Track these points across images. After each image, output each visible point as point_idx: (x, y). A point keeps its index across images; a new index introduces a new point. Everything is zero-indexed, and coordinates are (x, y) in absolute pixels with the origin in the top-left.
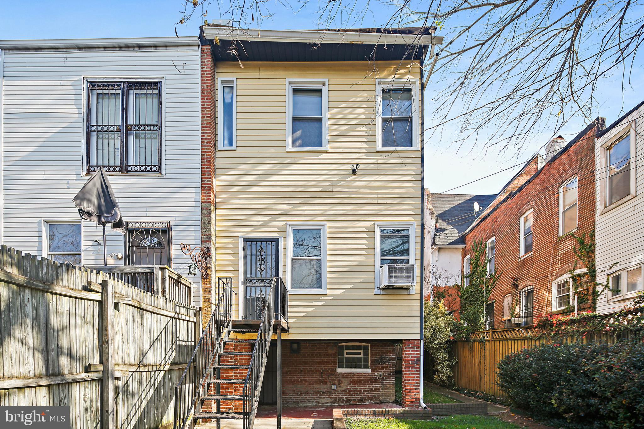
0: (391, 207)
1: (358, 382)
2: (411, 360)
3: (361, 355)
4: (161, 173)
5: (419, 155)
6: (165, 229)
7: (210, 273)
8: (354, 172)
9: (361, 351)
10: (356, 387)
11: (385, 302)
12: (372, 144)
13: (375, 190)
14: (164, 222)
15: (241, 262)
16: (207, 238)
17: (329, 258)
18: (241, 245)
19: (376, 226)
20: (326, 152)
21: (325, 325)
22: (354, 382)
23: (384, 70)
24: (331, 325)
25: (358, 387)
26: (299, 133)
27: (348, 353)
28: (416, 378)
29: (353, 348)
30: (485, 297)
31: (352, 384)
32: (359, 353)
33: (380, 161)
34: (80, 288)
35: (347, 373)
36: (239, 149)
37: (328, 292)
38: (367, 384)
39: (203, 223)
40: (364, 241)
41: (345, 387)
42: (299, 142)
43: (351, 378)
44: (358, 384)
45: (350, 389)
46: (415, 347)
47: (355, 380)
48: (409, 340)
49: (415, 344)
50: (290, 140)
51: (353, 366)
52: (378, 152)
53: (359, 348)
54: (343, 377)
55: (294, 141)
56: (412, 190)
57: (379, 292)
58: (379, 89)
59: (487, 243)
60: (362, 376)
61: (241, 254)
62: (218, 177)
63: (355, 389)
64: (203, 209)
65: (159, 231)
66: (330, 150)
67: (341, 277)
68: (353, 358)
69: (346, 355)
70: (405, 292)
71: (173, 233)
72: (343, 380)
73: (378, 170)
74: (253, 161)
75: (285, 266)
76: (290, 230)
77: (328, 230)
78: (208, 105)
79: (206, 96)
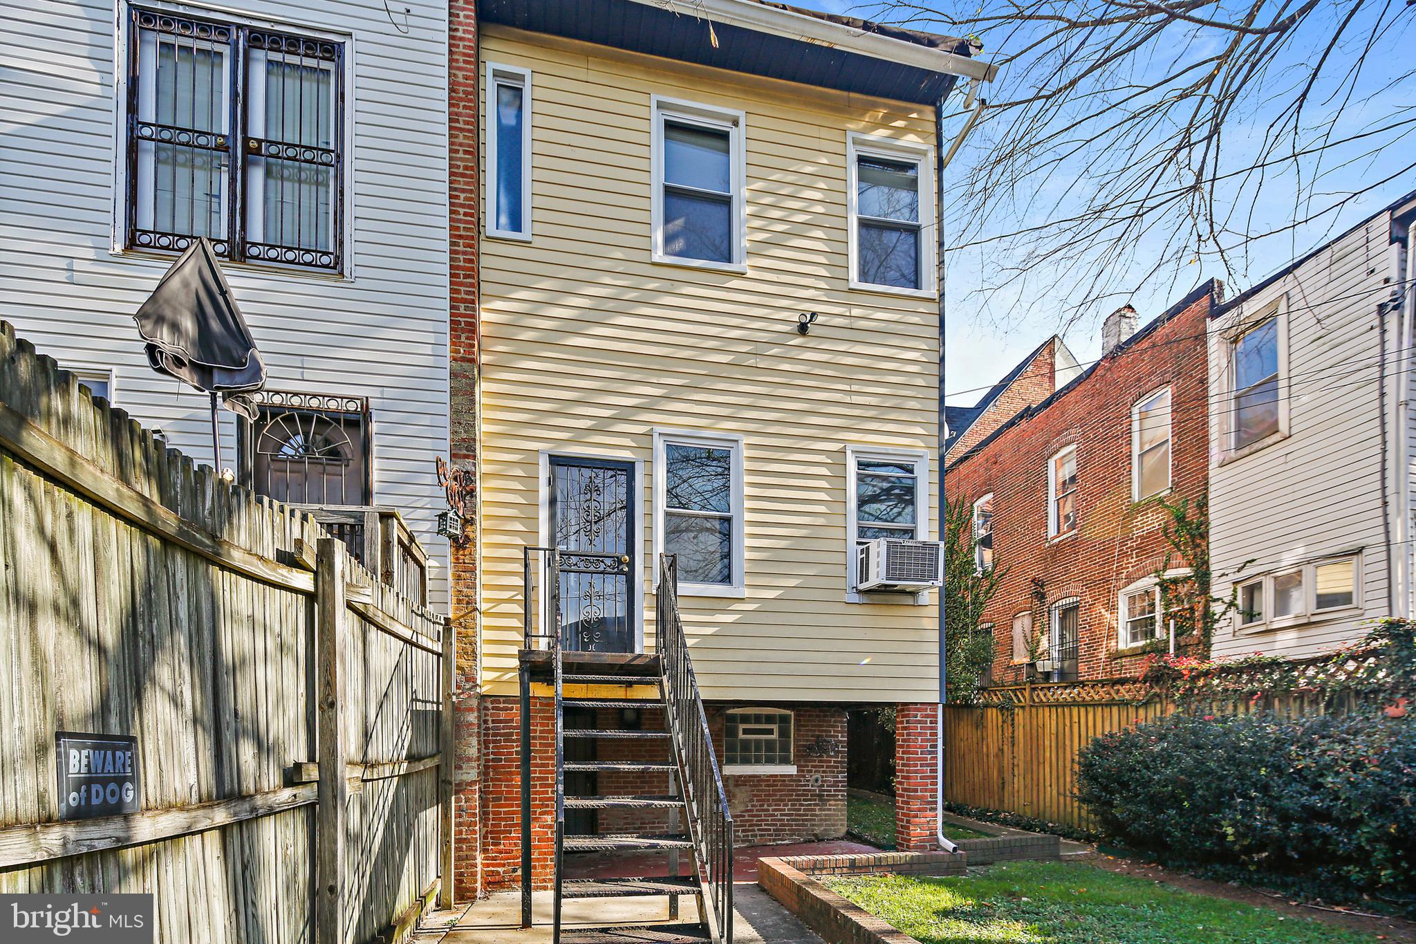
0: (881, 413)
1: (770, 795)
2: (921, 747)
3: (775, 736)
4: (342, 273)
5: (934, 308)
6: (353, 417)
7: (471, 535)
8: (803, 329)
9: (775, 727)
10: (765, 807)
11: (869, 622)
12: (839, 273)
13: (847, 375)
14: (351, 399)
15: (544, 514)
16: (464, 448)
17: (748, 516)
18: (544, 472)
19: (849, 453)
20: (741, 275)
21: (741, 668)
22: (761, 796)
23: (863, 115)
24: (754, 668)
25: (768, 805)
26: (679, 223)
27: (746, 731)
28: (930, 787)
29: (758, 719)
30: (973, 615)
31: (757, 801)
32: (771, 732)
33: (856, 312)
34: (270, 555)
35: (745, 776)
36: (537, 242)
37: (747, 593)
38: (789, 800)
39: (455, 411)
40: (823, 484)
41: (742, 808)
42: (679, 244)
43: (755, 786)
44: (768, 800)
45: (752, 811)
46: (929, 720)
47: (762, 791)
48: (916, 704)
49: (929, 712)
50: (659, 237)
51: (758, 761)
52: (852, 290)
53: (770, 719)
54: (737, 785)
55: (668, 239)
56: (920, 382)
57: (856, 598)
58: (852, 153)
59: (975, 505)
60: (779, 781)
61: (544, 492)
62: (487, 302)
63: (763, 810)
64: (454, 375)
65: (338, 421)
66: (750, 273)
67: (772, 562)
68: (758, 742)
69: (741, 736)
70: (909, 600)
71: (374, 427)
72: (737, 790)
73: (852, 332)
74: (570, 273)
75: (649, 528)
76: (660, 446)
77: (746, 453)
78: (467, 123)
79: (461, 99)
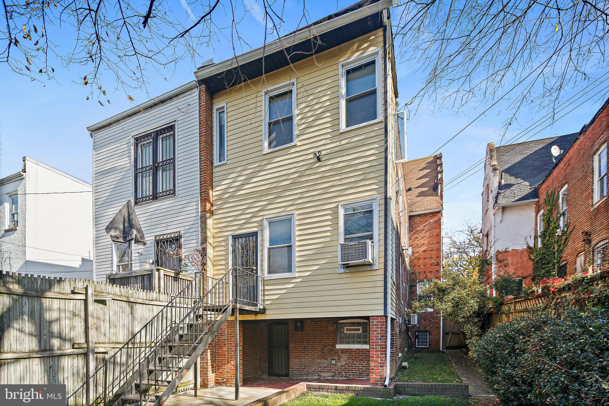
0: (353, 185)
1: (357, 358)
2: (376, 337)
3: (360, 332)
4: (175, 195)
5: (383, 125)
6: (177, 238)
7: (206, 268)
8: (319, 159)
9: (360, 328)
10: (355, 363)
11: (349, 280)
12: (336, 128)
13: (337, 172)
14: (177, 232)
15: (230, 257)
16: (204, 240)
17: (297, 243)
18: (230, 242)
19: (340, 206)
20: (295, 146)
22: (353, 358)
23: (347, 51)
24: (300, 305)
25: (356, 362)
26: (274, 135)
27: (347, 330)
28: (380, 355)
29: (353, 324)
30: (557, 258)
31: (351, 360)
32: (359, 330)
33: (344, 142)
34: (69, 292)
35: (346, 349)
36: (229, 162)
37: (297, 275)
38: (365, 360)
39: (202, 229)
40: (329, 223)
41: (345, 363)
42: (274, 143)
43: (350, 353)
44: (356, 360)
45: (349, 364)
46: (380, 324)
47: (353, 356)
48: (373, 316)
49: (380, 320)
50: (266, 144)
51: (353, 343)
52: (342, 133)
53: (359, 324)
54: (342, 353)
55: (270, 144)
56: (376, 163)
57: (342, 270)
58: (342, 71)
59: (560, 193)
60: (361, 351)
61: (230, 249)
62: (215, 188)
63: (354, 364)
64: (201, 217)
65: (173, 240)
66: (298, 144)
67: (308, 259)
68: (354, 334)
69: (346, 332)
70: (368, 268)
71: (182, 240)
72: (342, 355)
73: (342, 151)
74: (239, 169)
75: (262, 255)
76: (266, 223)
77: (297, 218)
78: (204, 133)
79: (202, 126)
